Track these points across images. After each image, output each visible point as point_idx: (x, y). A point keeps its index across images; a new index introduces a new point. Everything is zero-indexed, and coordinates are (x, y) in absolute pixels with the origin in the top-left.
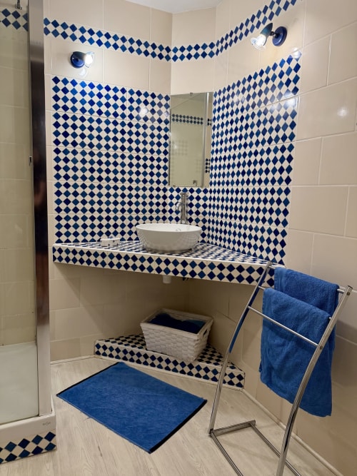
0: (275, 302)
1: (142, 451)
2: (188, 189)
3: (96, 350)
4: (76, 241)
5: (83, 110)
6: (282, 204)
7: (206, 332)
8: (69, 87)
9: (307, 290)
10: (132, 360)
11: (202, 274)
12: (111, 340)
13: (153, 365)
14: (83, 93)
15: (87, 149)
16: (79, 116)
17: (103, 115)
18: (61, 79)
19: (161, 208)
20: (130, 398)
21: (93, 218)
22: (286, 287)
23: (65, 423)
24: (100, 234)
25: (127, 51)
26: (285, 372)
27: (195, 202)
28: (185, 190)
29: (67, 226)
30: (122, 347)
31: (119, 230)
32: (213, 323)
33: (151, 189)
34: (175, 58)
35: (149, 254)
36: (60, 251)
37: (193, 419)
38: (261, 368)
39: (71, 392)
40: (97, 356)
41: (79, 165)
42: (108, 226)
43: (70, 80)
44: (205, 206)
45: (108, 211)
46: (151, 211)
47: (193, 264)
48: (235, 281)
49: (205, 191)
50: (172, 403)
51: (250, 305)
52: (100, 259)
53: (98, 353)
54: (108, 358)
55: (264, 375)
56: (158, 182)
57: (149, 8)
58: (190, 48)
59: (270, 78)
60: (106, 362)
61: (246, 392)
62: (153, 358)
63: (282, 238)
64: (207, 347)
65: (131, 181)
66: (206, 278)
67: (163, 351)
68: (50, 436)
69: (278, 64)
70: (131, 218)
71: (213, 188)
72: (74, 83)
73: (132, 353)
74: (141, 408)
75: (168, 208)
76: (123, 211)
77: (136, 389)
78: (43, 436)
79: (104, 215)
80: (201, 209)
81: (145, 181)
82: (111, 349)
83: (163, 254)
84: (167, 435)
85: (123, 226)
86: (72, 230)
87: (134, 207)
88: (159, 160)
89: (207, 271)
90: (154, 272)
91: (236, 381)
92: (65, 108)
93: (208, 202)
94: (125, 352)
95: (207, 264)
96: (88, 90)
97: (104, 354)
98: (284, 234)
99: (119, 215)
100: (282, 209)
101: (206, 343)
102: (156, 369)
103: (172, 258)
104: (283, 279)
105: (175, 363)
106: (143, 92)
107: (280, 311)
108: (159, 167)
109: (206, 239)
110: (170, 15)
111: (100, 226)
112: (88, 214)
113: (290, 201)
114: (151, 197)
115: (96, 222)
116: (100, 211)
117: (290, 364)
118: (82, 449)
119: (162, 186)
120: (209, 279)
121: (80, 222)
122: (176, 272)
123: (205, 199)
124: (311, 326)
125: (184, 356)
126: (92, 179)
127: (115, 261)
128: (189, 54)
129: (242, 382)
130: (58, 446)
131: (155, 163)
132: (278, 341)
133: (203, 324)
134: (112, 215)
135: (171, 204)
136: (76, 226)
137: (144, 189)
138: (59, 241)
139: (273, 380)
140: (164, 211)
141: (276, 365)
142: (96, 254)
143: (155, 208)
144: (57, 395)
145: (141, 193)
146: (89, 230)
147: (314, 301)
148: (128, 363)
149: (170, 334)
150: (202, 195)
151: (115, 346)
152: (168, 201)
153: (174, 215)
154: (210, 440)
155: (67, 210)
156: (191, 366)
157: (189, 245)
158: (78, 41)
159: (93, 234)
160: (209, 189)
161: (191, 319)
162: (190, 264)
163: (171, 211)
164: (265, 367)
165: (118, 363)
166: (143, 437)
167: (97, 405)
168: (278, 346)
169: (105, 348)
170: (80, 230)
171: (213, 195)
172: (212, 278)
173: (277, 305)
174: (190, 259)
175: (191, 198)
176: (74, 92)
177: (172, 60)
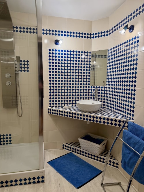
0: (127, 136)
1: (75, 188)
2: (98, 87)
3: (63, 147)
4: (56, 106)
5: (59, 60)
6: (133, 95)
7: (104, 144)
8: (54, 52)
9: (139, 132)
10: (75, 152)
11: (100, 122)
12: (68, 144)
13: (83, 155)
14: (59, 54)
15: (60, 74)
16: (57, 62)
17: (66, 61)
18: (51, 49)
19: (87, 94)
20: (73, 167)
21: (62, 98)
22: (132, 130)
23: (49, 173)
24: (65, 104)
25: (75, 37)
26: (130, 165)
27: (100, 92)
28: (97, 87)
29: (53, 101)
30: (72, 147)
31: (71, 102)
32: (108, 141)
33: (84, 87)
34: (93, 37)
35: (80, 113)
36: (50, 110)
37: (96, 178)
38: (122, 161)
39: (52, 162)
40: (63, 149)
41: (58, 79)
42: (67, 101)
43: (54, 49)
44: (104, 93)
45: (67, 95)
46: (83, 95)
47: (97, 118)
48: (113, 125)
49: (105, 88)
50: (88, 171)
51: (118, 136)
52: (63, 113)
53: (63, 148)
54: (67, 150)
55: (123, 164)
56: (86, 84)
57: (83, 20)
58: (99, 33)
59: (128, 45)
60: (66, 152)
61: (119, 170)
62: (83, 152)
63: (133, 109)
64: (105, 150)
65: (76, 84)
66: (102, 123)
67: (87, 150)
68: (43, 177)
69: (131, 39)
70: (76, 98)
71: (107, 86)
72: (56, 50)
73: (75, 149)
74: (76, 171)
75: (90, 94)
76: (73, 95)
77: (76, 164)
78: (40, 177)
79: (66, 97)
80: (103, 95)
81: (81, 84)
82: (68, 147)
83: (86, 113)
84: (85, 183)
85: (73, 101)
86: (55, 102)
87: (77, 94)
88: (87, 76)
89: (102, 120)
90: (82, 119)
91: (115, 165)
92: (53, 60)
93: (106, 92)
94: (73, 149)
95: (102, 118)
96: (61, 52)
97: (66, 149)
98: (134, 107)
99: (71, 97)
100: (133, 97)
101: (104, 148)
102: (84, 156)
103: (89, 114)
104: (131, 127)
105: (92, 155)
106: (81, 51)
107: (128, 140)
108: (86, 79)
109: (105, 106)
110: (91, 22)
111: (65, 101)
112: (60, 97)
113: (136, 94)
114: (84, 90)
115: (63, 100)
116: (64, 95)
117: (131, 161)
118: (53, 183)
119: (88, 86)
120: (103, 124)
121: (57, 100)
122: (90, 120)
123: (105, 91)
124: (139, 147)
125: (95, 153)
126: (62, 84)
127: (69, 114)
128: (99, 35)
129: (118, 166)
130: (46, 181)
131: (85, 77)
132: (128, 151)
133: (103, 140)
134: (69, 97)
135: (91, 92)
136: (56, 101)
137: (81, 87)
138: (50, 106)
139: (126, 167)
140: (89, 95)
141: (127, 161)
142: (62, 112)
143: (85, 94)
144: (48, 162)
145: (80, 88)
146: (60, 102)
147: (142, 137)
148: (74, 153)
149: (89, 144)
150: (103, 89)
151: (69, 146)
152: (90, 91)
153: (92, 97)
154: (101, 188)
155: (53, 95)
156: (97, 157)
157: (96, 109)
158: (57, 35)
159: (62, 104)
160: (106, 87)
161: (99, 138)
162: (96, 117)
163: (91, 95)
164: (123, 162)
165: (70, 153)
166: (75, 182)
167: (61, 168)
168: (128, 153)
169: (66, 146)
170: (57, 102)
171: (107, 89)
172: (104, 124)
173: (128, 137)
174: (96, 115)
175: (99, 90)
176: (56, 54)
177: (92, 38)
